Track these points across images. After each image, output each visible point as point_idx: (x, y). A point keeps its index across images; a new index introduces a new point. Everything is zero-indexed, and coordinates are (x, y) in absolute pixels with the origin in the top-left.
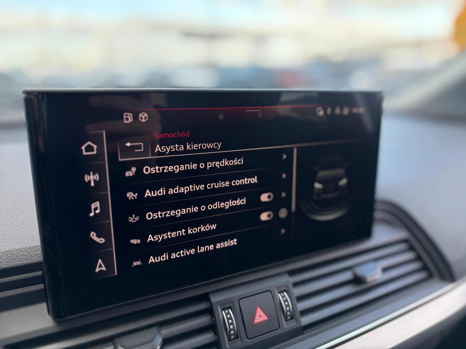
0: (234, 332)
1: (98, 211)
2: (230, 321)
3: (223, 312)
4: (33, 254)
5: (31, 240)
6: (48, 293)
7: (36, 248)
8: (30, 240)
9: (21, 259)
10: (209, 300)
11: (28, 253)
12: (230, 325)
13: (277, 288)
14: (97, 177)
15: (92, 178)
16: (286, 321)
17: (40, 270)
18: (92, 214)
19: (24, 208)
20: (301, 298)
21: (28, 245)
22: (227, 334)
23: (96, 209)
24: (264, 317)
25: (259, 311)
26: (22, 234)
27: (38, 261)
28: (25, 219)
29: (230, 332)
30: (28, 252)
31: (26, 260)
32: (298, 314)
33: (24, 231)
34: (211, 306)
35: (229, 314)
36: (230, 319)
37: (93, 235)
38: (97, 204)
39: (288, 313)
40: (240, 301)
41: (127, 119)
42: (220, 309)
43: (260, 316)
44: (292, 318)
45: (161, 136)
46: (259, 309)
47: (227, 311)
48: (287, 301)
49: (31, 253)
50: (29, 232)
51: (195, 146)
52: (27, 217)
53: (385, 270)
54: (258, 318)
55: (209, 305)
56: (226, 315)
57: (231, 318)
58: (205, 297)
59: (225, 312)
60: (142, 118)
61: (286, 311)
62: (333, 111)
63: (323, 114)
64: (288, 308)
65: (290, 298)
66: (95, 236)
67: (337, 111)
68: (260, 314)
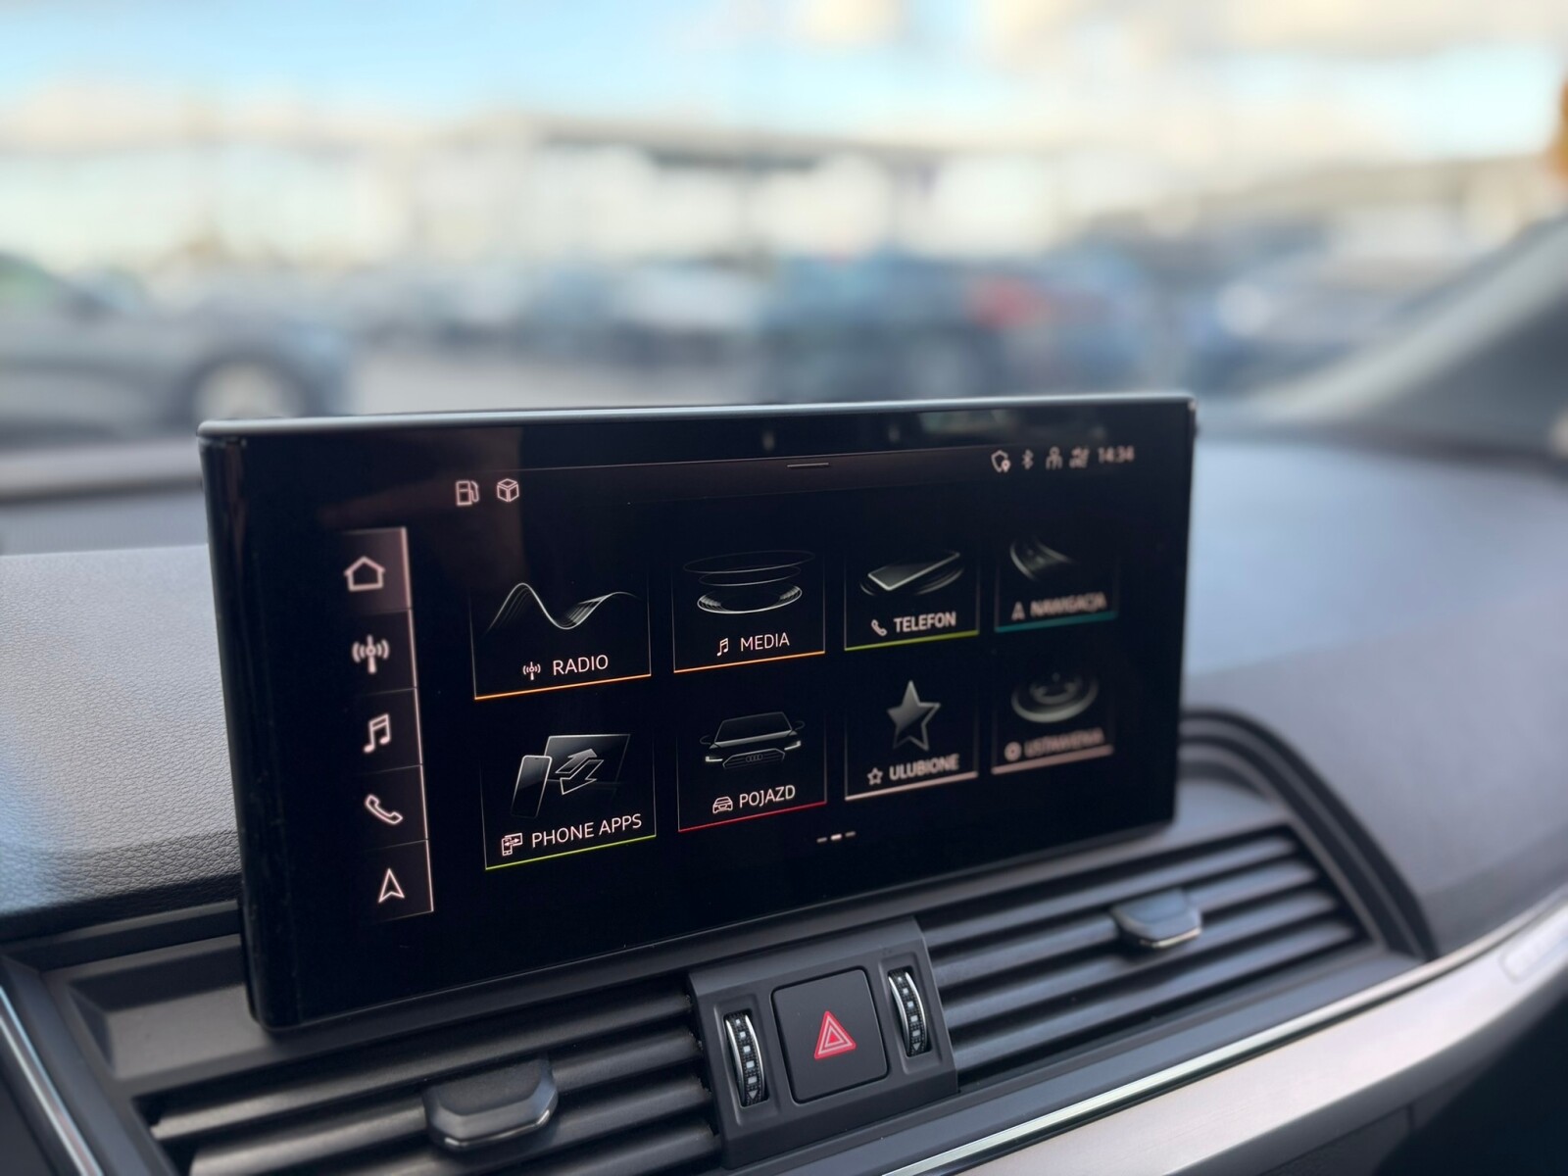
0: (758, 1080)
1: (385, 740)
2: (747, 1049)
3: (728, 1024)
4: (213, 852)
5: (209, 816)
6: (252, 956)
7: (223, 836)
8: (206, 817)
9: (183, 866)
10: (688, 990)
11: (201, 852)
12: (745, 1058)
13: (885, 961)
14: (384, 649)
15: (370, 652)
16: (909, 1055)
17: (231, 897)
18: (369, 748)
19: (186, 731)
20: (954, 993)
21: (200, 829)
22: (738, 1085)
23: (380, 733)
24: (845, 1043)
25: (830, 1024)
26: (184, 800)
27: (228, 872)
29: (746, 1080)
30: (201, 848)
31: (197, 868)
32: (945, 1039)
33: (188, 792)
34: (693, 1007)
35: (743, 1030)
36: (747, 1044)
37: (373, 804)
38: (384, 721)
39: (916, 1033)
40: (775, 993)
41: (464, 497)
42: (720, 1016)
43: (833, 1039)
44: (927, 1047)
46: (829, 1019)
47: (738, 1022)
48: (911, 997)
49: (208, 850)
50: (202, 795)
53: (1210, 918)
54: (827, 1045)
55: (689, 1005)
56: (737, 1031)
57: (748, 1041)
58: (678, 983)
59: (733, 1026)
60: (503, 493)
61: (910, 1027)
62: (1041, 456)
63: (1010, 470)
64: (914, 1019)
65: (921, 990)
66: (376, 805)
67: (1054, 458)
68: (832, 1033)
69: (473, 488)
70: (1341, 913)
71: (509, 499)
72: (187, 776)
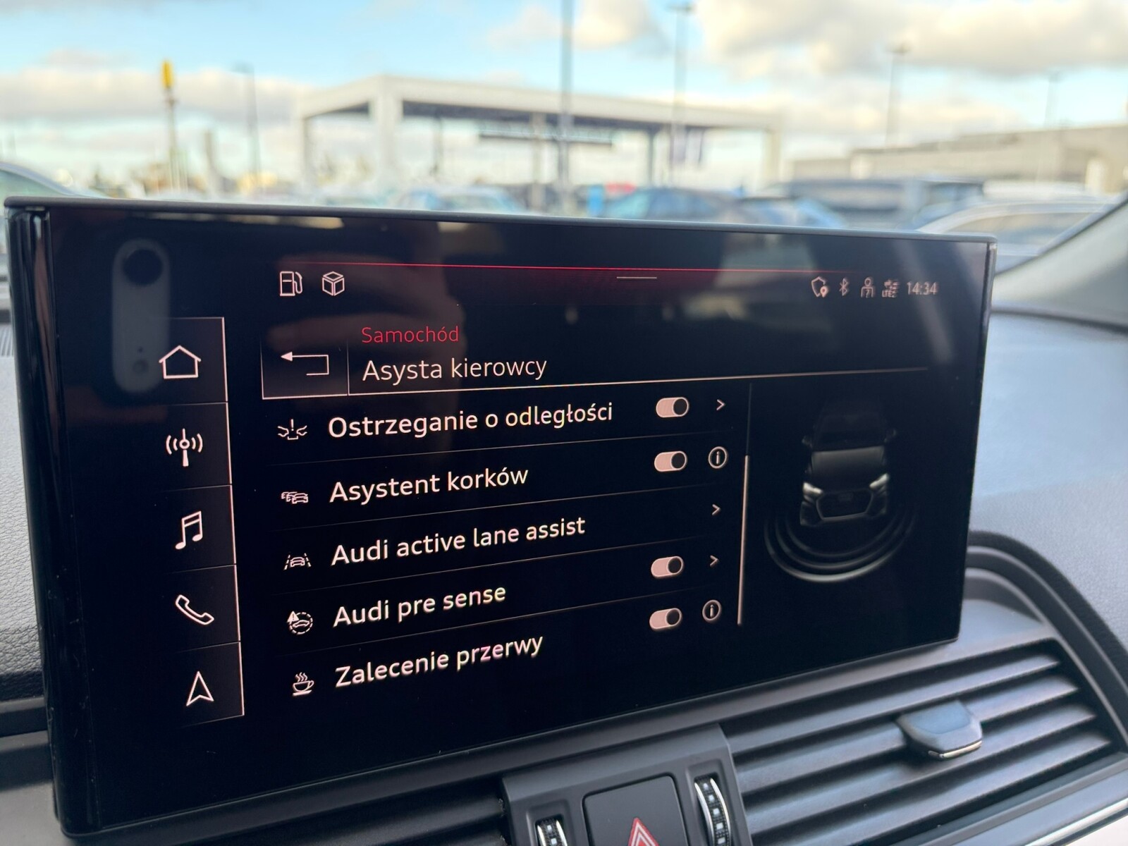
1: (197, 538)
3: (539, 829)
4: (22, 647)
5: (24, 609)
6: (54, 757)
8: (20, 610)
10: (501, 794)
11: (9, 646)
13: (692, 768)
15: (184, 446)
17: (38, 694)
18: (181, 546)
19: (17, 523)
20: (756, 798)
21: (12, 623)
23: (193, 530)
25: (639, 831)
27: (35, 668)
28: (16, 551)
30: (10, 642)
31: (4, 663)
33: (6, 584)
34: (505, 811)
35: (554, 837)
37: (183, 604)
38: (198, 517)
39: (721, 841)
40: (587, 800)
41: (288, 288)
42: (532, 820)
45: (381, 336)
46: (638, 826)
47: (549, 828)
48: (716, 804)
49: (17, 645)
51: (474, 367)
52: (22, 545)
53: (990, 727)
55: (502, 809)
56: (548, 837)
58: (492, 787)
59: (544, 831)
60: (328, 286)
61: (715, 835)
62: (855, 287)
63: (828, 295)
64: (720, 826)
65: (726, 796)
66: (186, 606)
67: (868, 288)
68: (641, 841)
69: (297, 279)
70: (1099, 725)
71: (333, 293)
72: (9, 568)
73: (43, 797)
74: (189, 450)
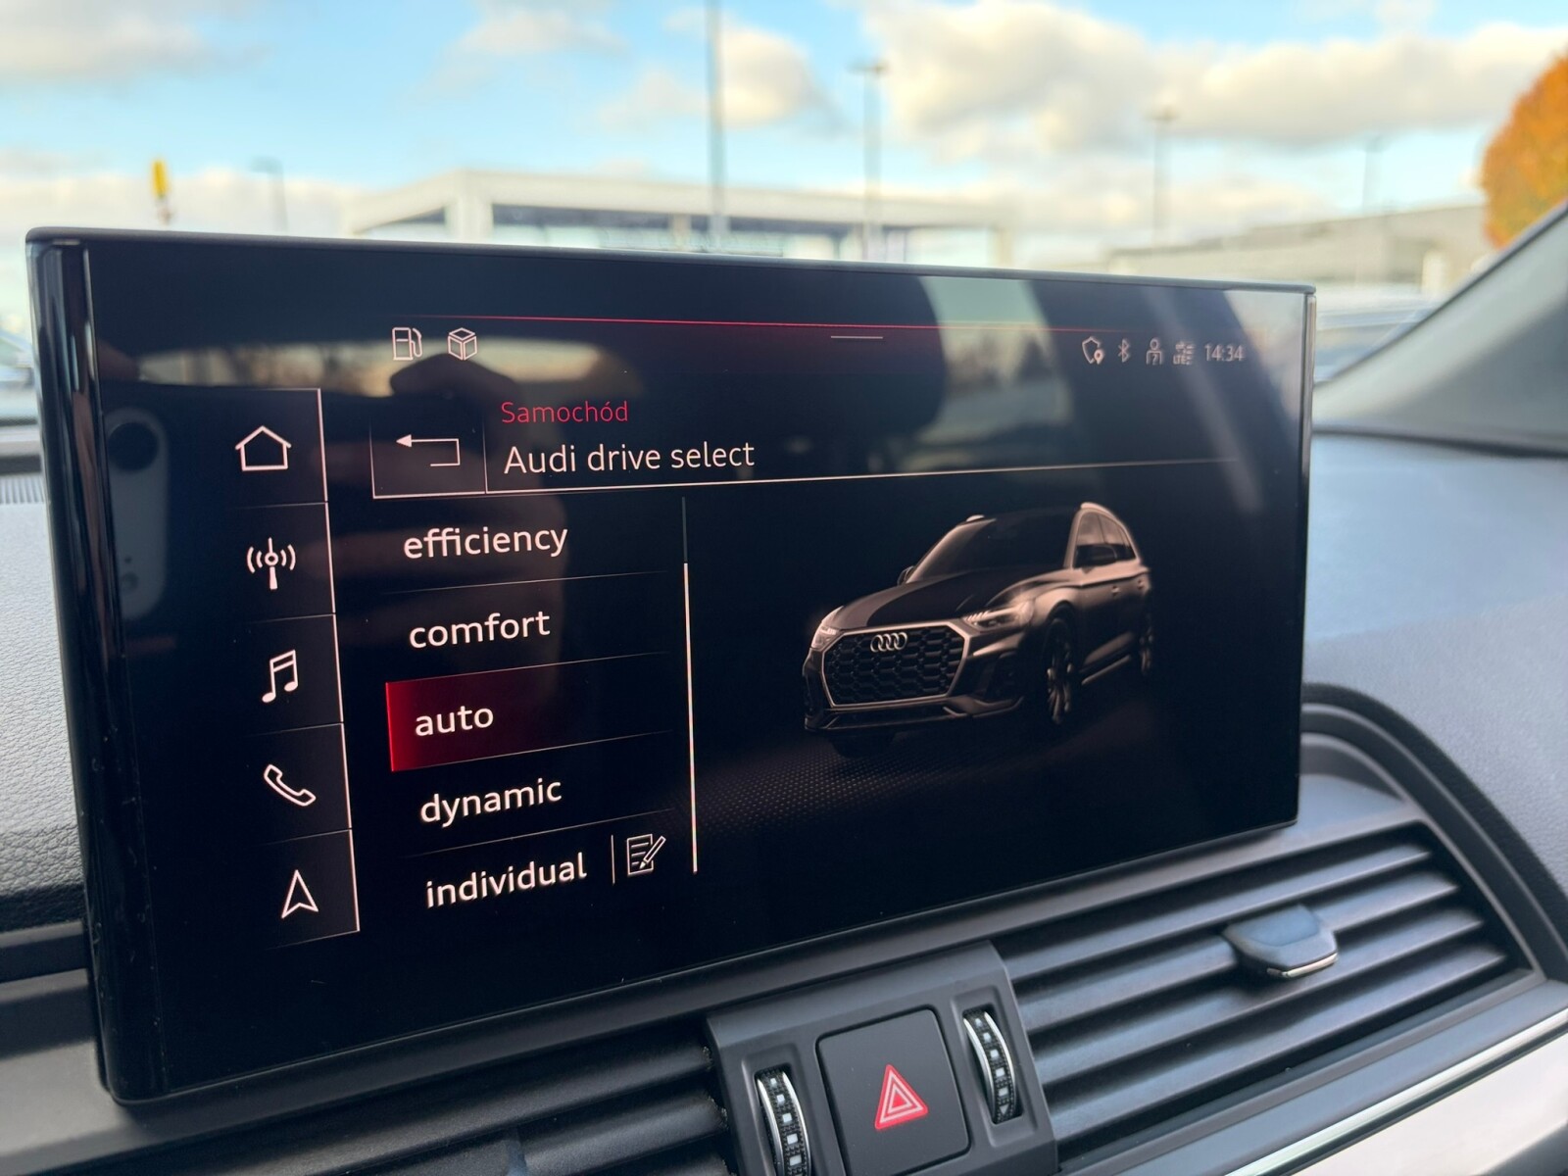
0: (803, 1160)
1: (291, 687)
2: (787, 1118)
3: (760, 1084)
4: (50, 853)
5: (48, 804)
6: (100, 995)
7: (64, 832)
8: (43, 806)
9: (6, 871)
10: (706, 1040)
11: (31, 853)
12: (785, 1131)
13: (959, 998)
14: (291, 556)
15: (271, 561)
16: (995, 1121)
17: (73, 917)
18: (269, 697)
19: (28, 700)
20: (1047, 1038)
21: (33, 823)
22: (776, 1167)
23: (285, 676)
24: (914, 1106)
25: (893, 1082)
26: (15, 784)
27: (68, 881)
28: (31, 735)
29: (787, 1161)
31: (25, 875)
32: (1039, 1099)
33: (21, 775)
34: (713, 1062)
35: (781, 1092)
36: (787, 1111)
37: (274, 778)
38: (291, 658)
39: (1003, 1092)
40: (821, 1044)
41: (403, 350)
42: (750, 1074)
43: (898, 1102)
44: (1017, 1111)
45: (527, 414)
46: (892, 1075)
47: (773, 1082)
48: (995, 1044)
49: (42, 850)
50: (40, 779)
51: (650, 456)
52: (38, 727)
53: (1348, 938)
54: (891, 1110)
55: (709, 1060)
56: (772, 1094)
57: (788, 1107)
58: (693, 1030)
59: (767, 1087)
60: (456, 347)
61: (995, 1084)
62: (1139, 349)
63: (1103, 361)
64: (1000, 1073)
65: (1005, 1034)
66: (278, 779)
67: (1155, 351)
68: (897, 1094)
69: (415, 337)
70: (1489, 935)
71: (464, 356)
72: (23, 755)
73: (82, 1059)
74: (278, 567)
